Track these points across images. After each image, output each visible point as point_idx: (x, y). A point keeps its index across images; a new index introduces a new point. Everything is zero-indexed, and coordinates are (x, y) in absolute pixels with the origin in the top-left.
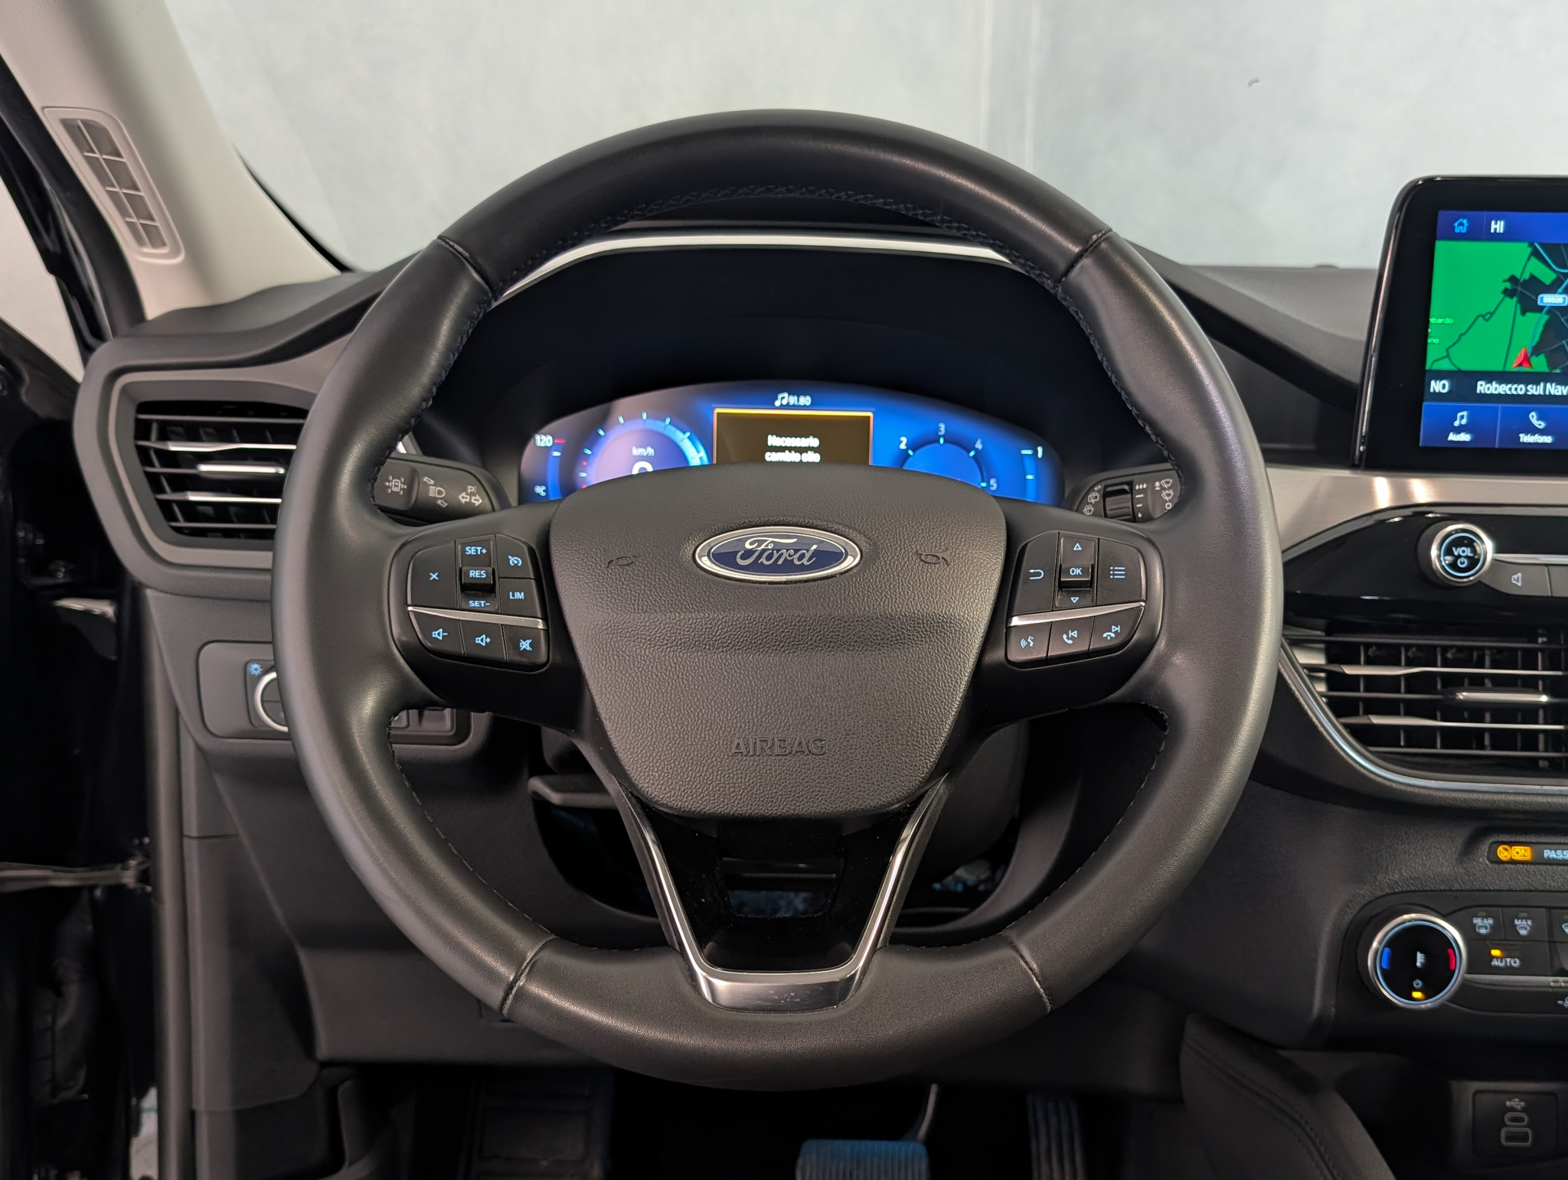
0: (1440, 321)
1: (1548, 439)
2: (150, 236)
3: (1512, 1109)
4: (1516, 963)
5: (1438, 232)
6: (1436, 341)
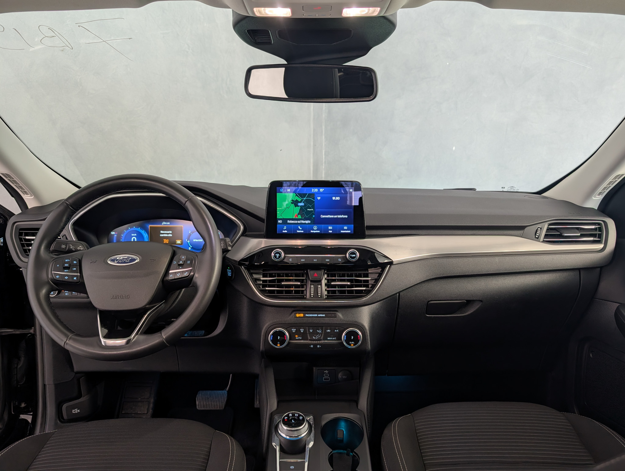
0: (279, 209)
1: (303, 231)
2: (25, 193)
3: (325, 373)
4: (301, 338)
5: (277, 192)
6: (279, 213)
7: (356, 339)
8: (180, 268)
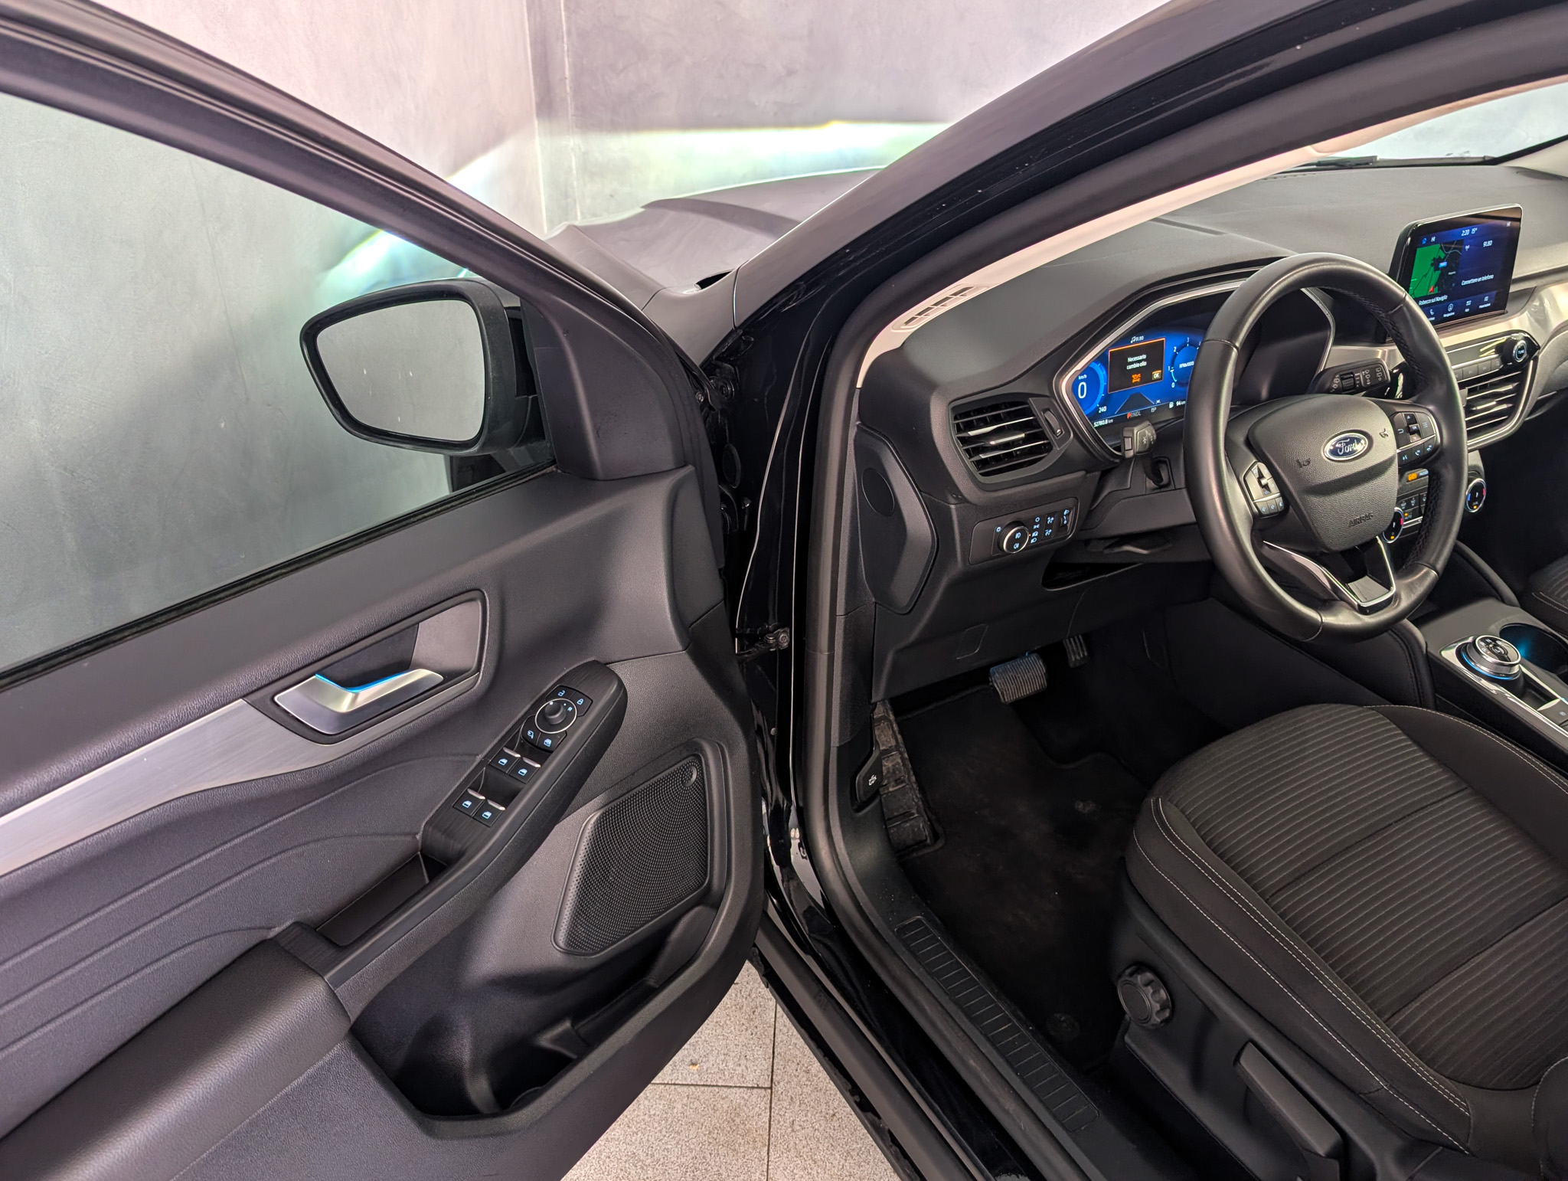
0: (1414, 280)
7: (1481, 496)
8: (1416, 441)
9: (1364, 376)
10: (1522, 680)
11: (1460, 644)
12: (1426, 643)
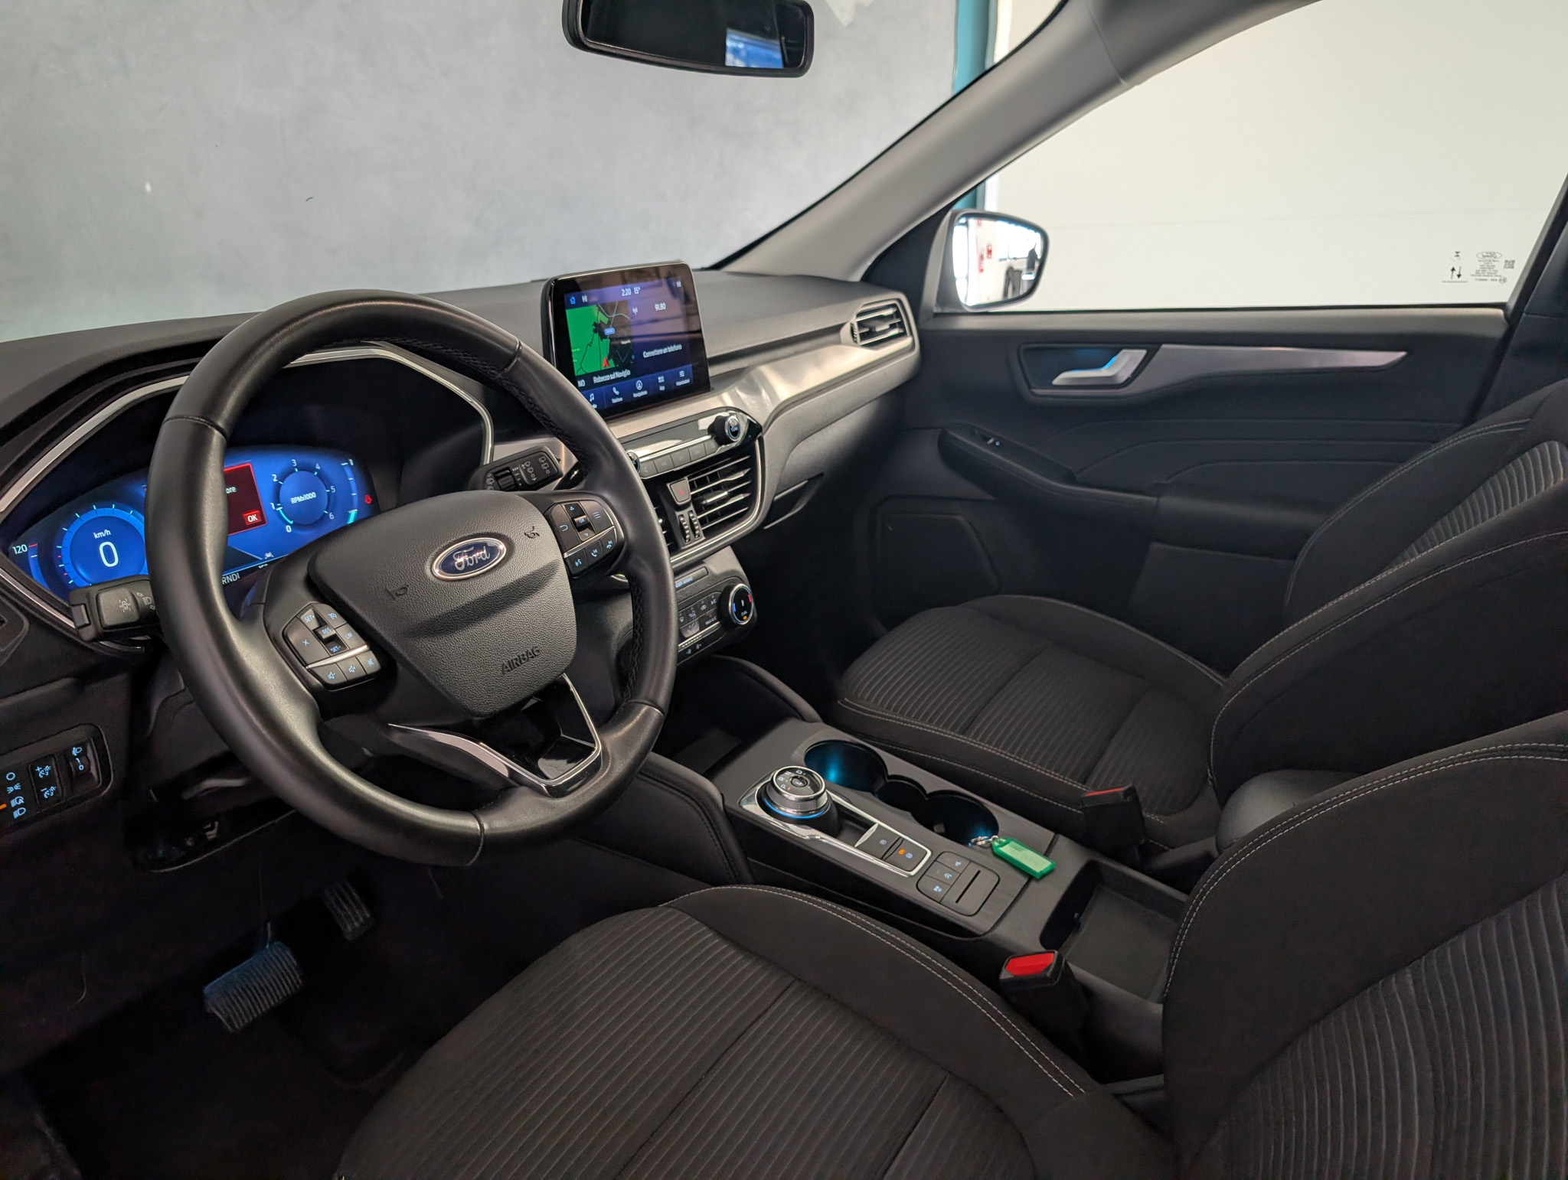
0: (575, 350)
5: (566, 304)
6: (576, 360)
7: (748, 604)
8: (588, 538)
9: (525, 471)
10: (835, 811)
11: (758, 787)
12: (722, 795)
